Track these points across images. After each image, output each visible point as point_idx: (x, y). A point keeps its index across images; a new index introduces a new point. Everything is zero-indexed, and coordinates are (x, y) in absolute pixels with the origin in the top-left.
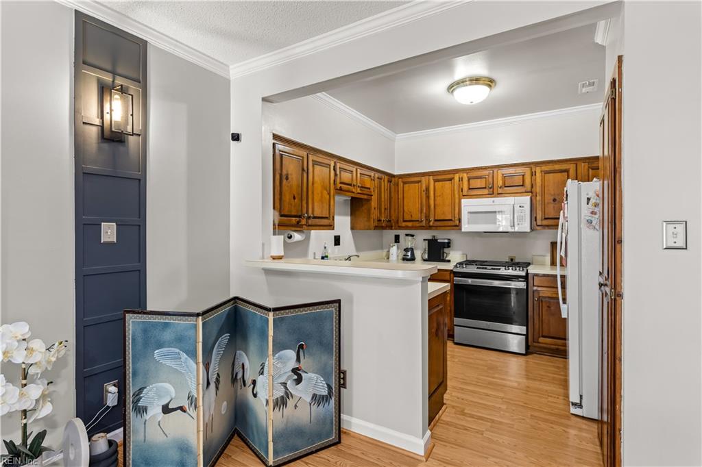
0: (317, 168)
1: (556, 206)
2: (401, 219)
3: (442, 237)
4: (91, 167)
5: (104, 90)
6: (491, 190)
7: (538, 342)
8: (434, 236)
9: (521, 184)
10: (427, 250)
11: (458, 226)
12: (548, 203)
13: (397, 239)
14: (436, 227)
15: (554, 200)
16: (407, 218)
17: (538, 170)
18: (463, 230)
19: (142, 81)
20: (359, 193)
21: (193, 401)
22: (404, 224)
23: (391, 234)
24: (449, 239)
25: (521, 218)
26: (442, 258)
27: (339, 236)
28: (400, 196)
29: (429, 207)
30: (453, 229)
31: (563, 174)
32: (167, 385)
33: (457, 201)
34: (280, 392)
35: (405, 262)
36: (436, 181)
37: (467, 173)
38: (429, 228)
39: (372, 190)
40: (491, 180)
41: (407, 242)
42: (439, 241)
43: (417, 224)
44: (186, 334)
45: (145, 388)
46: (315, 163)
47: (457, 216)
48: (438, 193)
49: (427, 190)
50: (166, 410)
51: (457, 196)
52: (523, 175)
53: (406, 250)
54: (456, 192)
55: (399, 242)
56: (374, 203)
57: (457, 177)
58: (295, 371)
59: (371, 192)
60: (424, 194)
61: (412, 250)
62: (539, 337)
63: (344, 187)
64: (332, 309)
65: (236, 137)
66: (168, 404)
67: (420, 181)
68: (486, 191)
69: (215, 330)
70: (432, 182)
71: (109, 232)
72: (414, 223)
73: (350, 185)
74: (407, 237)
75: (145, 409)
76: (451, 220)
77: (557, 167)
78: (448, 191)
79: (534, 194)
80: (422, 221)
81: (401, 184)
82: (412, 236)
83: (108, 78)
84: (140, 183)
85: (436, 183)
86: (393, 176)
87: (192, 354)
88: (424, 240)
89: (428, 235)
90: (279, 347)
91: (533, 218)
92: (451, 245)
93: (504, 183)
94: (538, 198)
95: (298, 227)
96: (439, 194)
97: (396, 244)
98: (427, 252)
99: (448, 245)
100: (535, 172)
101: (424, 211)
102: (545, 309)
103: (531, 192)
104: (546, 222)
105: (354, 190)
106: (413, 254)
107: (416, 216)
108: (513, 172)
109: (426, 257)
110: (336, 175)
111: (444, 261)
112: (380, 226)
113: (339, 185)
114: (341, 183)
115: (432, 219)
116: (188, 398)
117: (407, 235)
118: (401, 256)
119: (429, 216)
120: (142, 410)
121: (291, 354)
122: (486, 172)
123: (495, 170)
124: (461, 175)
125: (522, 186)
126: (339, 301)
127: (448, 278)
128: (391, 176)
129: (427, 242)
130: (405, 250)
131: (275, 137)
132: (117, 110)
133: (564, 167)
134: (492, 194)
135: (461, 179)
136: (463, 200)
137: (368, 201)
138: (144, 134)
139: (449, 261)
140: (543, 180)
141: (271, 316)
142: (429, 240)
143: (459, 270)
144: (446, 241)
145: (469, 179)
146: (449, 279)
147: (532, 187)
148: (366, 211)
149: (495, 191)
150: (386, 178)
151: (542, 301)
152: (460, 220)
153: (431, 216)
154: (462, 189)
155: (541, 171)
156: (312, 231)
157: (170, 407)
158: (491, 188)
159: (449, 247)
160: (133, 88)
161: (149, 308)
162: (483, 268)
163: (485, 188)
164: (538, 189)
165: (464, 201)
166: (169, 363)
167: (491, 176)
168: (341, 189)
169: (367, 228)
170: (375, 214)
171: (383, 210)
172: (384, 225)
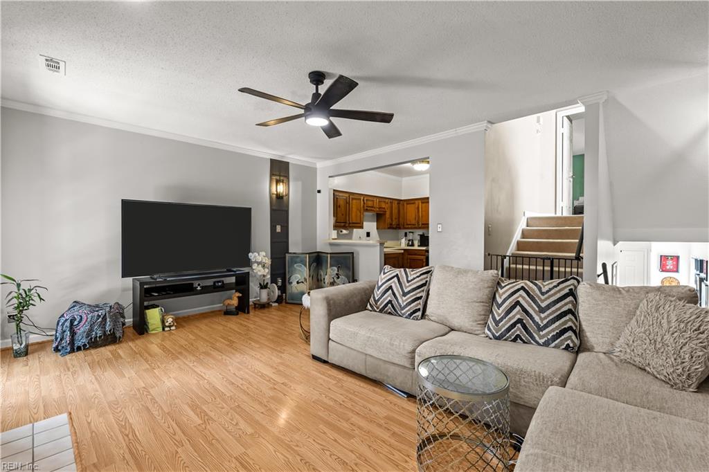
0: (354, 201)
2: (406, 224)
3: (425, 233)
4: (274, 208)
5: (278, 182)
13: (405, 234)
14: (423, 228)
19: (287, 177)
20: (378, 211)
21: (305, 280)
23: (403, 232)
27: (369, 232)
28: (405, 212)
32: (299, 276)
34: (332, 281)
36: (422, 203)
38: (420, 228)
43: (413, 226)
45: (292, 276)
46: (353, 199)
48: (424, 210)
49: (418, 208)
50: (298, 283)
53: (409, 240)
55: (406, 236)
56: (387, 216)
58: (337, 274)
59: (385, 210)
61: (412, 240)
63: (368, 208)
64: (350, 255)
65: (319, 192)
66: (298, 281)
69: (312, 260)
71: (279, 229)
73: (373, 207)
74: (410, 233)
75: (292, 283)
81: (405, 205)
82: (412, 233)
83: (278, 178)
84: (287, 212)
86: (401, 200)
87: (306, 266)
89: (420, 232)
90: (331, 266)
95: (345, 228)
97: (404, 237)
98: (420, 241)
105: (374, 210)
106: (413, 242)
107: (413, 222)
110: (364, 203)
112: (391, 227)
113: (366, 208)
115: (420, 223)
118: (407, 243)
120: (291, 283)
121: (336, 268)
126: (353, 253)
128: (399, 201)
131: (334, 190)
132: (281, 188)
137: (385, 214)
138: (288, 195)
141: (329, 256)
142: (421, 235)
148: (384, 220)
150: (396, 202)
153: (420, 221)
160: (285, 179)
161: (290, 252)
166: (298, 268)
168: (367, 210)
169: (385, 229)
170: (388, 221)
171: (394, 219)
172: (395, 226)
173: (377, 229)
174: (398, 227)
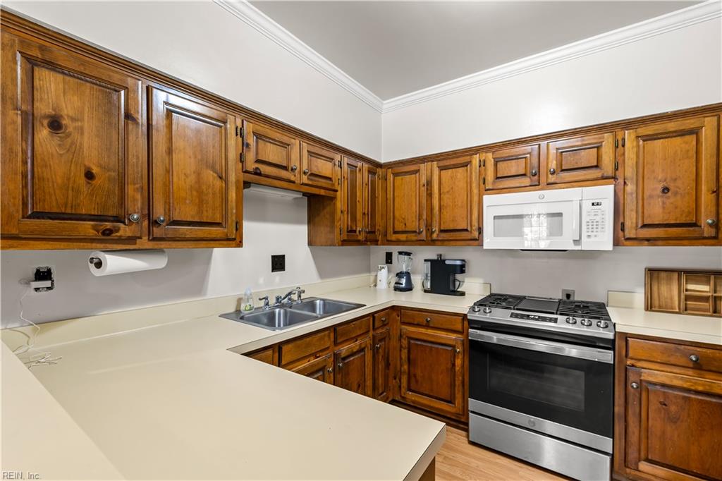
1: (668, 202)
2: (390, 230)
3: (452, 255)
6: (536, 177)
7: (638, 470)
8: (441, 255)
9: (595, 164)
10: (429, 275)
11: (478, 241)
12: (651, 197)
13: (389, 258)
14: (442, 242)
15: (666, 190)
16: (399, 227)
17: (629, 135)
18: (486, 247)
20: (303, 184)
22: (394, 237)
23: (381, 251)
24: (463, 260)
25: (595, 226)
26: (451, 288)
27: (283, 257)
28: (390, 196)
29: (432, 209)
30: (469, 245)
31: (687, 138)
33: (475, 199)
35: (398, 292)
36: (441, 168)
37: (493, 153)
38: (432, 242)
39: (335, 181)
40: (535, 161)
41: (401, 264)
42: (447, 262)
43: (413, 237)
47: (475, 223)
48: (445, 188)
49: (429, 183)
51: (475, 191)
52: (598, 147)
53: (399, 275)
54: (474, 185)
55: (391, 263)
56: (341, 203)
57: (476, 160)
59: (333, 185)
60: (423, 189)
61: (408, 275)
62: (640, 461)
63: (265, 169)
67: (418, 171)
68: (526, 181)
70: (436, 171)
72: (409, 235)
73: (285, 168)
74: (400, 256)
76: (467, 230)
77: (672, 126)
78: (461, 184)
79: (621, 181)
80: (420, 233)
81: (391, 177)
82: (408, 254)
85: (443, 172)
86: (379, 165)
88: (425, 260)
89: (431, 253)
91: (619, 226)
92: (466, 269)
93: (560, 163)
94: (630, 187)
96: (446, 191)
97: (386, 266)
98: (429, 278)
99: (462, 269)
100: (624, 139)
101: (424, 217)
102: (654, 405)
103: (615, 178)
104: (645, 233)
105: (293, 178)
106: (409, 281)
107: (413, 225)
108: (579, 143)
109: (428, 285)
110: (244, 144)
111: (455, 293)
112: (350, 239)
113: (251, 166)
114: (258, 161)
115: (436, 228)
117: (400, 253)
118: (393, 284)
119: (431, 225)
122: (528, 148)
123: (544, 143)
124: (483, 156)
125: (596, 166)
127: (459, 327)
128: (375, 166)
129: (429, 263)
130: (397, 275)
134: (536, 185)
135: (483, 164)
136: (485, 197)
139: (463, 294)
140: (640, 154)
142: (432, 261)
143: (477, 316)
144: (458, 263)
145: (496, 163)
146: (460, 329)
147: (616, 169)
148: (328, 216)
149: (543, 179)
150: (366, 166)
151: (648, 390)
152: (480, 230)
153: (434, 223)
154: (484, 179)
155: (637, 137)
156: (215, 249)
158: (535, 175)
159: (463, 272)
162: (522, 317)
163: (524, 175)
164: (629, 172)
165: (488, 199)
167: (535, 153)
168: (257, 173)
169: (332, 245)
170: (343, 220)
171: (359, 215)
172: (361, 238)
173: (310, 244)
174: (371, 239)
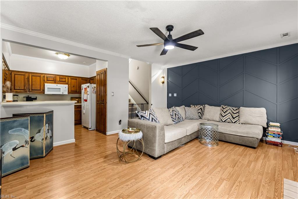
1: (74, 88)
8: (29, 96)
9: (65, 81)
11: (42, 92)
12: (72, 87)
15: (74, 86)
17: (70, 78)
18: (45, 93)
21: (27, 142)
24: (36, 97)
25: (65, 91)
30: (39, 93)
31: (76, 80)
32: (15, 141)
33: (42, 84)
37: (46, 75)
40: (55, 79)
42: (31, 97)
44: (24, 122)
45: (3, 145)
47: (42, 89)
50: (14, 149)
51: (42, 82)
52: (65, 79)
57: (42, 76)
58: (48, 130)
60: (26, 80)
66: (16, 147)
72: (21, 90)
76: (39, 90)
77: (74, 78)
78: (38, 80)
91: (69, 91)
93: (59, 80)
94: (70, 86)
104: (72, 92)
108: (62, 77)
116: (25, 142)
119: (29, 88)
121: (48, 125)
122: (53, 76)
123: (57, 76)
124: (44, 75)
133: (76, 78)
134: (55, 83)
135: (44, 77)
140: (71, 81)
144: (35, 97)
145: (47, 77)
149: (57, 82)
154: (44, 80)
157: (16, 148)
158: (55, 81)
163: (53, 81)
164: (69, 83)
165: (46, 84)
166: (16, 133)
167: (55, 77)
